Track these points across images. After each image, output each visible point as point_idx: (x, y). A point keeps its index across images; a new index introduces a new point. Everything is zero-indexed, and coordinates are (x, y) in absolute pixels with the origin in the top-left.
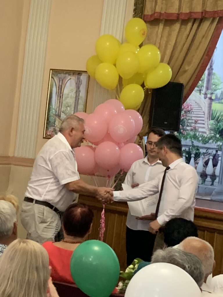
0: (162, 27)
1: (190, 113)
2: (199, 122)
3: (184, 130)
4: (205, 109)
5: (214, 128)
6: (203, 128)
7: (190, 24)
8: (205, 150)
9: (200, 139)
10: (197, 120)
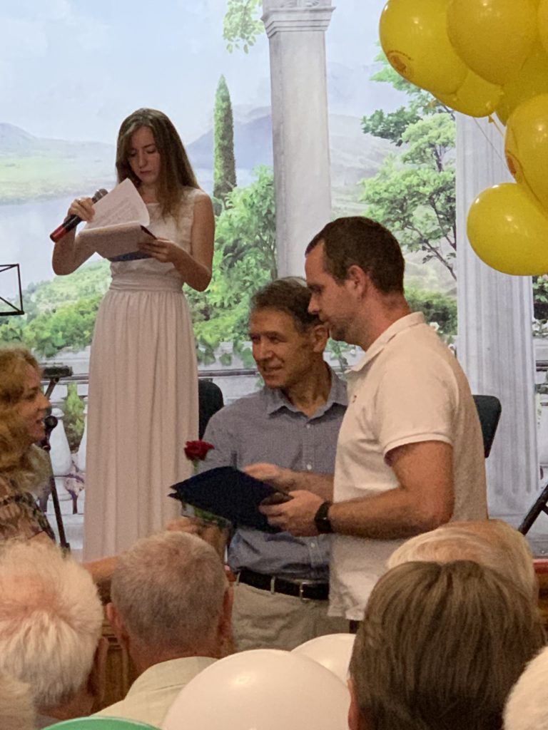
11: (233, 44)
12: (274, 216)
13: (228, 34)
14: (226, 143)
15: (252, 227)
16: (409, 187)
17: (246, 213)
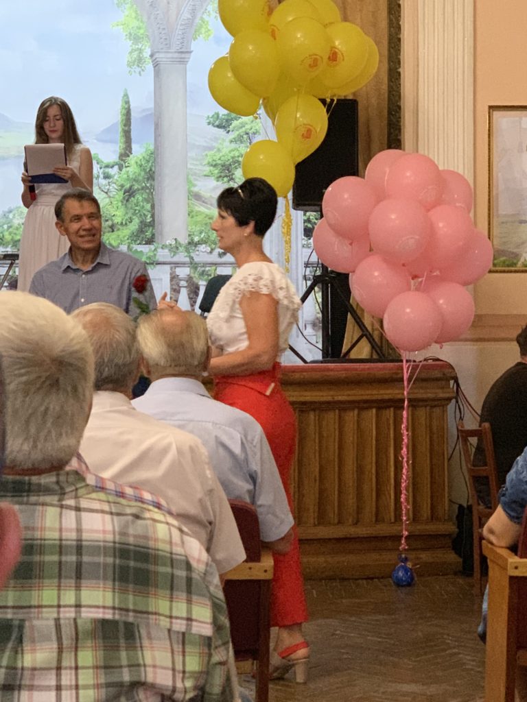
11: (132, 70)
12: (154, 172)
13: (130, 64)
14: (127, 128)
15: (141, 178)
16: (233, 158)
17: (137, 170)
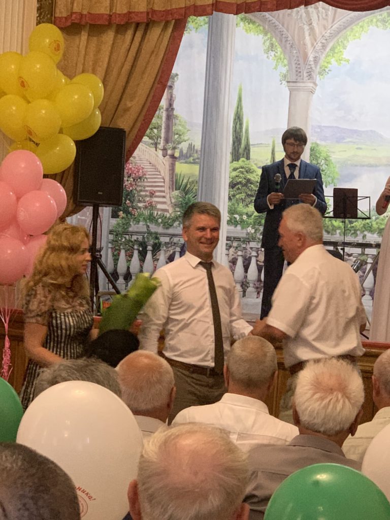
0: (86, 37)
1: (142, 180)
2: (157, 194)
3: (133, 208)
4: (165, 174)
5: (180, 203)
6: (164, 203)
7: (130, 33)
8: (169, 238)
9: (160, 220)
10: (153, 191)
